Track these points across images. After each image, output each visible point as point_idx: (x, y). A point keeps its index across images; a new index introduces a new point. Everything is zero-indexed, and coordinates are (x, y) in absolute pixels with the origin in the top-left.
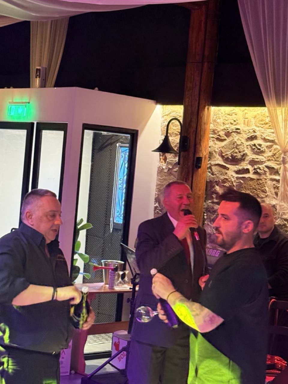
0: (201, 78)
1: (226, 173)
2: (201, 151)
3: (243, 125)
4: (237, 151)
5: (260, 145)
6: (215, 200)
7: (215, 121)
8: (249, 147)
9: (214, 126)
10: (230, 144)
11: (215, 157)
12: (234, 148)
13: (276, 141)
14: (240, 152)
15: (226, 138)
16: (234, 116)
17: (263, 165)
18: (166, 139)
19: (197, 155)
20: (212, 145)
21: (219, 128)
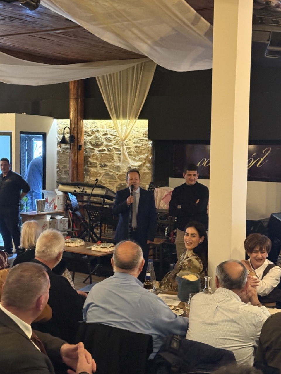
0: (78, 106)
1: (94, 152)
2: (81, 142)
3: (100, 128)
4: (98, 141)
5: (110, 138)
6: (89, 165)
7: (86, 127)
8: (104, 139)
9: (86, 129)
10: (94, 138)
11: (87, 144)
12: (96, 139)
13: (118, 135)
14: (100, 141)
15: (92, 134)
16: (95, 124)
17: (112, 147)
18: (64, 137)
19: (79, 144)
20: (85, 138)
21: (89, 130)
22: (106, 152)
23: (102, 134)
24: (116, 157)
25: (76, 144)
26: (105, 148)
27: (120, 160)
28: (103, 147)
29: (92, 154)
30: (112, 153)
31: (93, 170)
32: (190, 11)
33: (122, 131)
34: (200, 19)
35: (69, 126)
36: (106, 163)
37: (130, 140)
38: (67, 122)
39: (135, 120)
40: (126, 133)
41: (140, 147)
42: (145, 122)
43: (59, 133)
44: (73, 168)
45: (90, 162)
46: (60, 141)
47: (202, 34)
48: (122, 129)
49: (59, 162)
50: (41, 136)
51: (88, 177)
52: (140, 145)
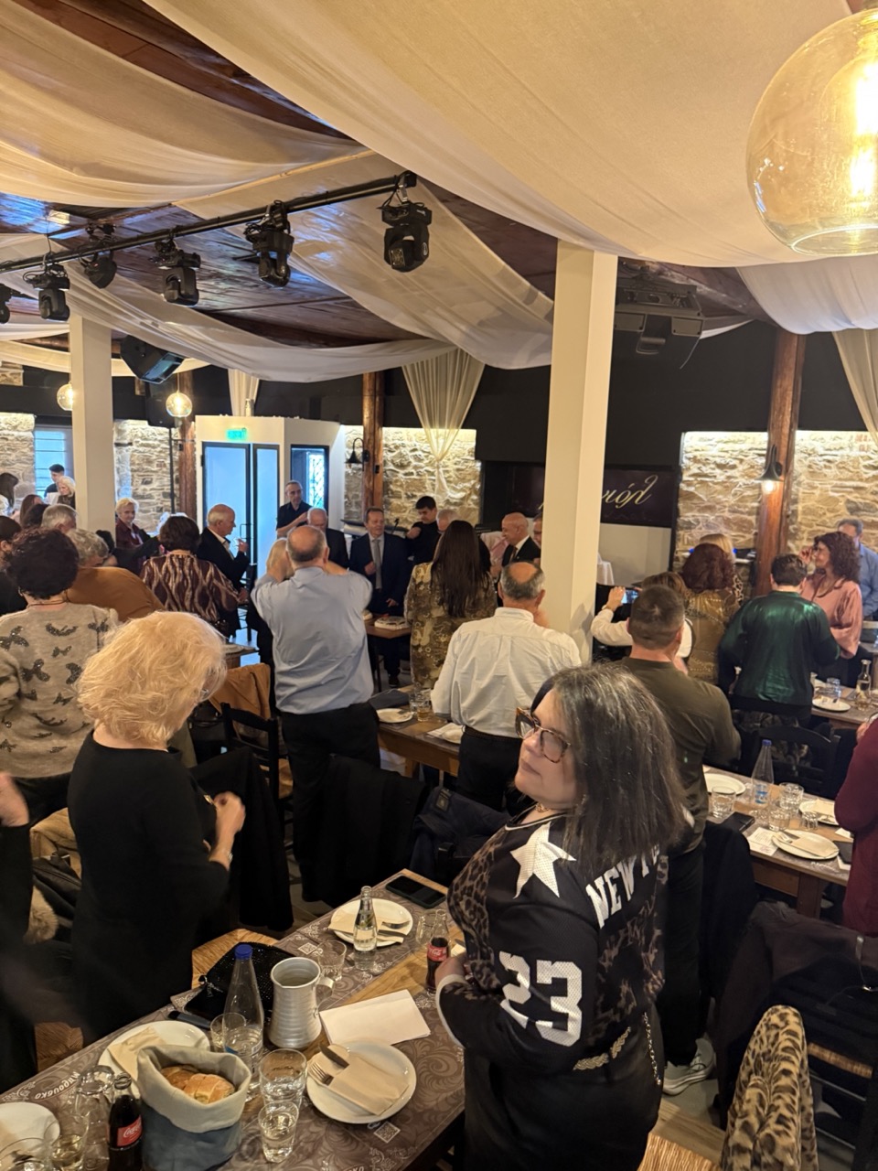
0: (375, 407)
1: (397, 476)
2: (379, 460)
3: (407, 441)
4: (404, 459)
6: (390, 495)
8: (412, 456)
9: (386, 442)
10: (398, 455)
11: (388, 464)
12: (401, 457)
13: (431, 452)
14: (406, 460)
15: (395, 450)
16: (400, 434)
17: (423, 470)
18: (354, 453)
19: (376, 464)
20: (385, 455)
21: (390, 443)
22: (415, 477)
23: (409, 449)
24: (428, 484)
25: (371, 464)
26: (413, 471)
27: (434, 489)
28: (410, 469)
29: (394, 479)
30: (424, 478)
31: (395, 501)
32: (520, 283)
33: (438, 447)
34: (536, 295)
35: (362, 437)
36: (414, 493)
37: (449, 460)
38: (359, 430)
39: (456, 430)
40: (443, 448)
41: (462, 470)
42: (472, 433)
43: (348, 446)
44: (367, 499)
45: (391, 490)
46: (349, 457)
47: (541, 316)
48: (437, 442)
49: (348, 488)
50: (322, 450)
51: (389, 512)
52: (463, 467)
